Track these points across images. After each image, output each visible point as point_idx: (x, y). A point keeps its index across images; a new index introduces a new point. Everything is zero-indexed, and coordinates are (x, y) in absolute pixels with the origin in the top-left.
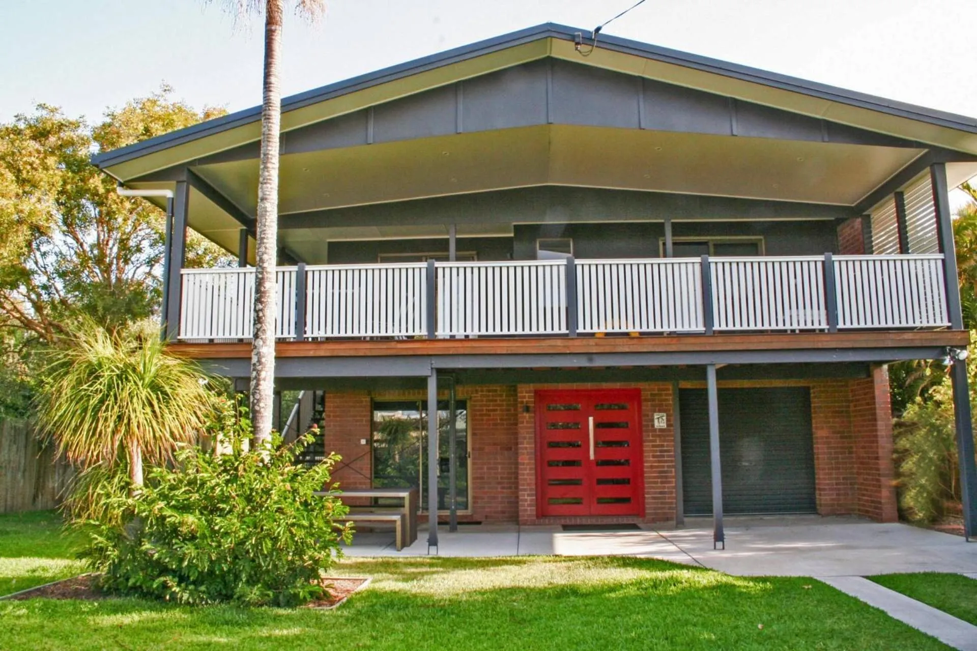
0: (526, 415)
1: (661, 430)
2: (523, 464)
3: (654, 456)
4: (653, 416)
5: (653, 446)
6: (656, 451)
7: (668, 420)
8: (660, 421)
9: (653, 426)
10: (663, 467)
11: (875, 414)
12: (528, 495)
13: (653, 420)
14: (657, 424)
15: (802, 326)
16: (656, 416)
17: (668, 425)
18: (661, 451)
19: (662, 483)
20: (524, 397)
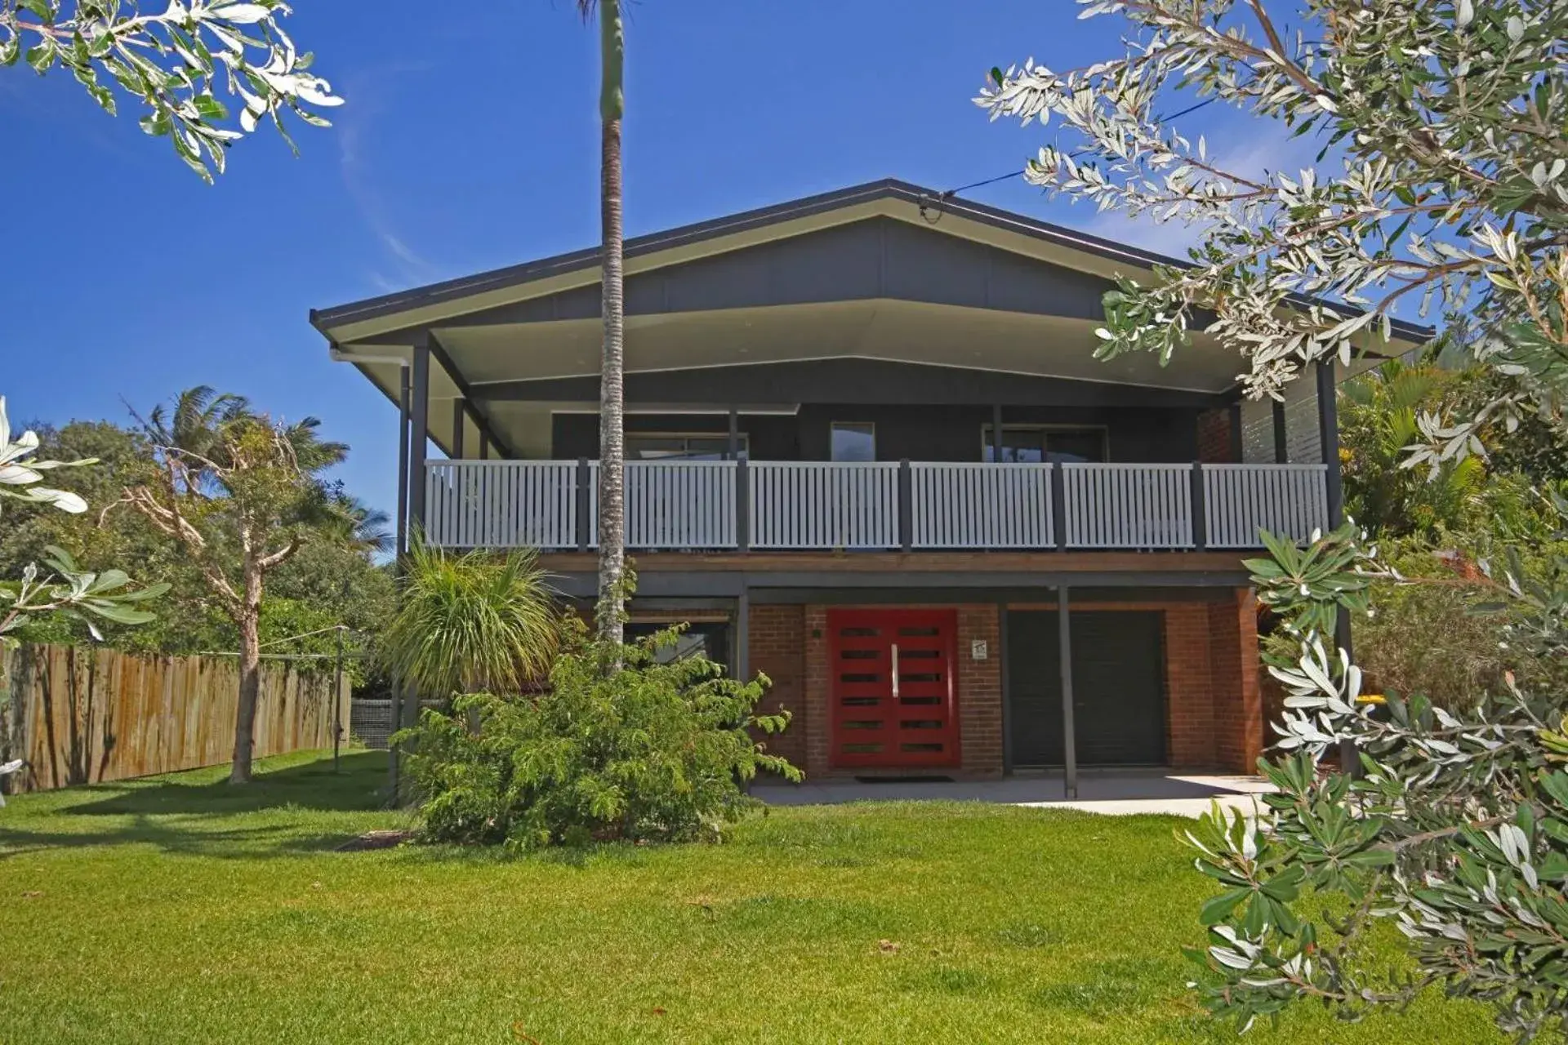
0: (817, 641)
1: (981, 662)
2: (812, 702)
3: (972, 693)
4: (971, 644)
5: (972, 681)
6: (974, 687)
7: (989, 649)
8: (979, 651)
9: (971, 656)
10: (983, 706)
11: (1239, 646)
12: (820, 741)
13: (970, 650)
14: (975, 654)
15: (1158, 545)
16: (975, 644)
17: (989, 655)
18: (980, 687)
19: (981, 726)
20: (814, 619)
